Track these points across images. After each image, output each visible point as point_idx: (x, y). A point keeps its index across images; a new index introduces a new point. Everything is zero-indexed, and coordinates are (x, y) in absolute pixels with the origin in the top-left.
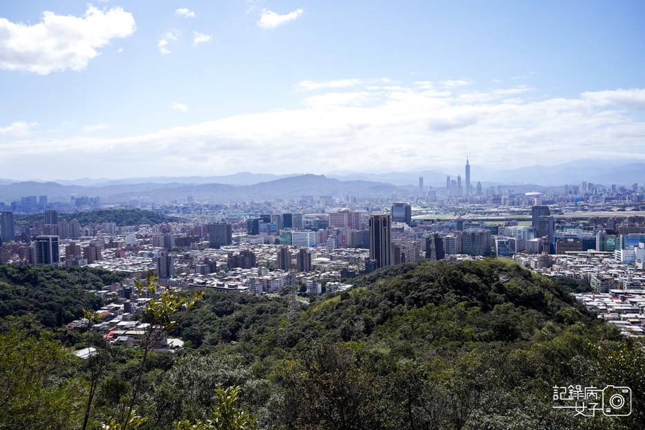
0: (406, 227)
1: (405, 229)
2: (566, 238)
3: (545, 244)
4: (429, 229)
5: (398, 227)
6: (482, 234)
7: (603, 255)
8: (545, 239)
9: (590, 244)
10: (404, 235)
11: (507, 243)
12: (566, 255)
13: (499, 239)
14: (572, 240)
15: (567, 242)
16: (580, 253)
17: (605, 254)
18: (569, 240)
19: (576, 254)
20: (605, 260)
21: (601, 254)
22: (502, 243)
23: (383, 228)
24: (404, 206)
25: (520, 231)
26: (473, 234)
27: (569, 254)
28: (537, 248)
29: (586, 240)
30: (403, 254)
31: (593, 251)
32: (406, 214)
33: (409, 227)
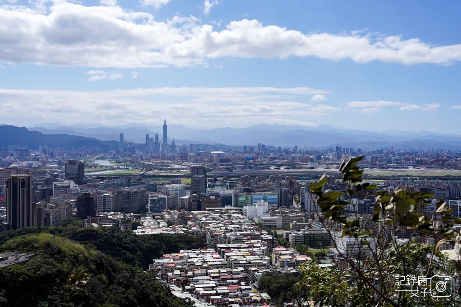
0: (72, 184)
1: (71, 187)
2: (210, 196)
3: (193, 201)
5: (64, 185)
6: (136, 192)
7: (234, 211)
8: (194, 197)
9: (226, 201)
10: (66, 193)
11: (158, 200)
12: (206, 212)
13: (152, 197)
14: (214, 198)
15: (210, 199)
16: (216, 209)
17: (236, 210)
18: (211, 197)
19: (213, 211)
20: (235, 215)
21: (233, 210)
22: (154, 200)
23: (21, 189)
24: (77, 164)
25: (176, 189)
26: (129, 192)
27: (208, 210)
28: (186, 205)
29: (226, 198)
30: (48, 215)
31: (229, 207)
32: (79, 171)
33: (75, 185)
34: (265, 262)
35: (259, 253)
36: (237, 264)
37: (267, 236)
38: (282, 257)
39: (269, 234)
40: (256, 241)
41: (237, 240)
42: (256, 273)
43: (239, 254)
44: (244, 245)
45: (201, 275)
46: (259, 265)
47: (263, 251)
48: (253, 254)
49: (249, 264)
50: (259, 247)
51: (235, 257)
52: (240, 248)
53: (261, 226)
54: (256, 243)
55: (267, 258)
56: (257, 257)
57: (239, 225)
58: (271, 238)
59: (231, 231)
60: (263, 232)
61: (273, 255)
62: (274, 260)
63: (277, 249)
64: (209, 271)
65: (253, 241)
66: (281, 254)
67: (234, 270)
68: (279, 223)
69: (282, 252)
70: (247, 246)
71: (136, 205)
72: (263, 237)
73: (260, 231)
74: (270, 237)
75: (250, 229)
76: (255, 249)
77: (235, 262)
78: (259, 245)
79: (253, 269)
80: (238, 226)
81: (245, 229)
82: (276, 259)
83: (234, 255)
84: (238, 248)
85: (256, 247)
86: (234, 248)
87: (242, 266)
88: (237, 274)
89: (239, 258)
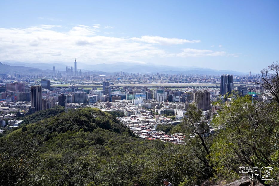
0: (48, 91)
1: (48, 92)
2: (115, 95)
3: (108, 98)
4: (59, 91)
5: (44, 91)
6: (83, 94)
8: (107, 96)
9: (123, 97)
10: (47, 95)
11: (93, 97)
13: (90, 96)
14: (117, 96)
15: (115, 97)
16: (120, 101)
17: (129, 101)
18: (116, 96)
19: (119, 102)
20: (129, 103)
21: (127, 101)
22: (91, 98)
23: (38, 93)
24: (47, 81)
25: (98, 93)
26: (79, 94)
27: (116, 101)
28: (105, 99)
29: (122, 96)
30: (48, 104)
31: (124, 100)
32: (48, 85)
33: (49, 91)
36: (145, 122)
37: (149, 111)
38: (160, 119)
40: (145, 113)
41: (138, 113)
42: (154, 125)
44: (141, 115)
45: (132, 126)
46: (153, 122)
47: (151, 117)
48: (147, 118)
49: (148, 122)
53: (143, 107)
56: (150, 119)
57: (134, 107)
58: (151, 112)
59: (133, 110)
60: (146, 110)
63: (156, 116)
64: (134, 125)
67: (145, 124)
68: (150, 106)
69: (159, 117)
70: (143, 115)
71: (83, 100)
72: (147, 112)
73: (144, 109)
75: (140, 109)
77: (142, 121)
78: (147, 115)
79: (151, 123)
81: (138, 109)
83: (141, 118)
84: (140, 116)
86: (138, 116)
88: (147, 125)
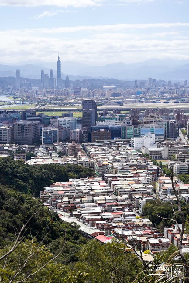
3: (84, 133)
6: (29, 125)
7: (122, 143)
8: (84, 129)
9: (116, 133)
11: (50, 133)
12: (95, 143)
13: (45, 130)
14: (103, 130)
15: (99, 131)
16: (106, 141)
17: (125, 141)
18: (101, 130)
19: (101, 142)
20: (123, 147)
21: (122, 141)
22: (46, 133)
25: (68, 122)
26: (23, 126)
27: (98, 142)
31: (118, 139)
34: (149, 190)
35: (144, 182)
36: (122, 192)
37: (153, 166)
38: (166, 186)
39: (154, 164)
40: (141, 171)
41: (123, 170)
42: (140, 201)
43: (125, 182)
44: (130, 174)
45: (88, 202)
46: (143, 193)
47: (148, 181)
48: (138, 183)
49: (134, 191)
50: (145, 176)
51: (121, 186)
52: (126, 177)
53: (147, 157)
54: (141, 173)
55: (151, 186)
56: (142, 186)
57: (127, 155)
58: (157, 168)
59: (119, 161)
60: (149, 163)
61: (158, 184)
62: (158, 188)
63: (161, 178)
64: (95, 198)
65: (138, 171)
66: (164, 183)
67: (119, 197)
68: (165, 154)
69: (166, 182)
70: (133, 175)
71: (30, 137)
72: (149, 167)
73: (146, 161)
74: (155, 167)
75: (137, 160)
76: (140, 179)
77: (120, 190)
78: (144, 174)
79: (137, 196)
80: (125, 156)
81: (132, 159)
82: (160, 187)
83: (121, 183)
84: (124, 177)
85: (142, 177)
86: (120, 177)
87: (127, 194)
88: (122, 201)
89: (124, 186)
